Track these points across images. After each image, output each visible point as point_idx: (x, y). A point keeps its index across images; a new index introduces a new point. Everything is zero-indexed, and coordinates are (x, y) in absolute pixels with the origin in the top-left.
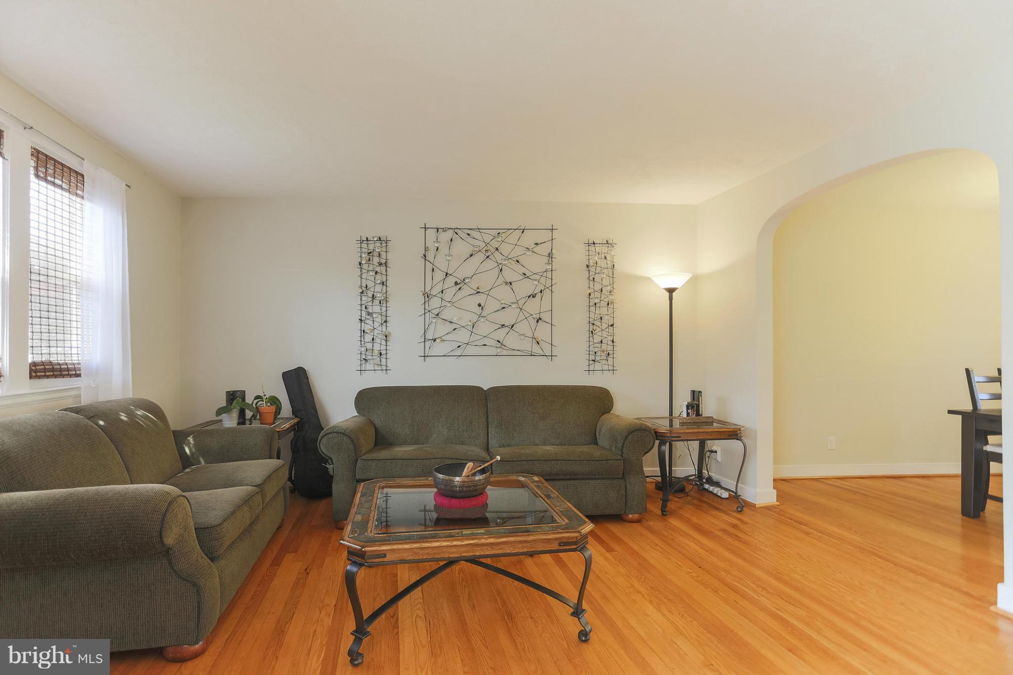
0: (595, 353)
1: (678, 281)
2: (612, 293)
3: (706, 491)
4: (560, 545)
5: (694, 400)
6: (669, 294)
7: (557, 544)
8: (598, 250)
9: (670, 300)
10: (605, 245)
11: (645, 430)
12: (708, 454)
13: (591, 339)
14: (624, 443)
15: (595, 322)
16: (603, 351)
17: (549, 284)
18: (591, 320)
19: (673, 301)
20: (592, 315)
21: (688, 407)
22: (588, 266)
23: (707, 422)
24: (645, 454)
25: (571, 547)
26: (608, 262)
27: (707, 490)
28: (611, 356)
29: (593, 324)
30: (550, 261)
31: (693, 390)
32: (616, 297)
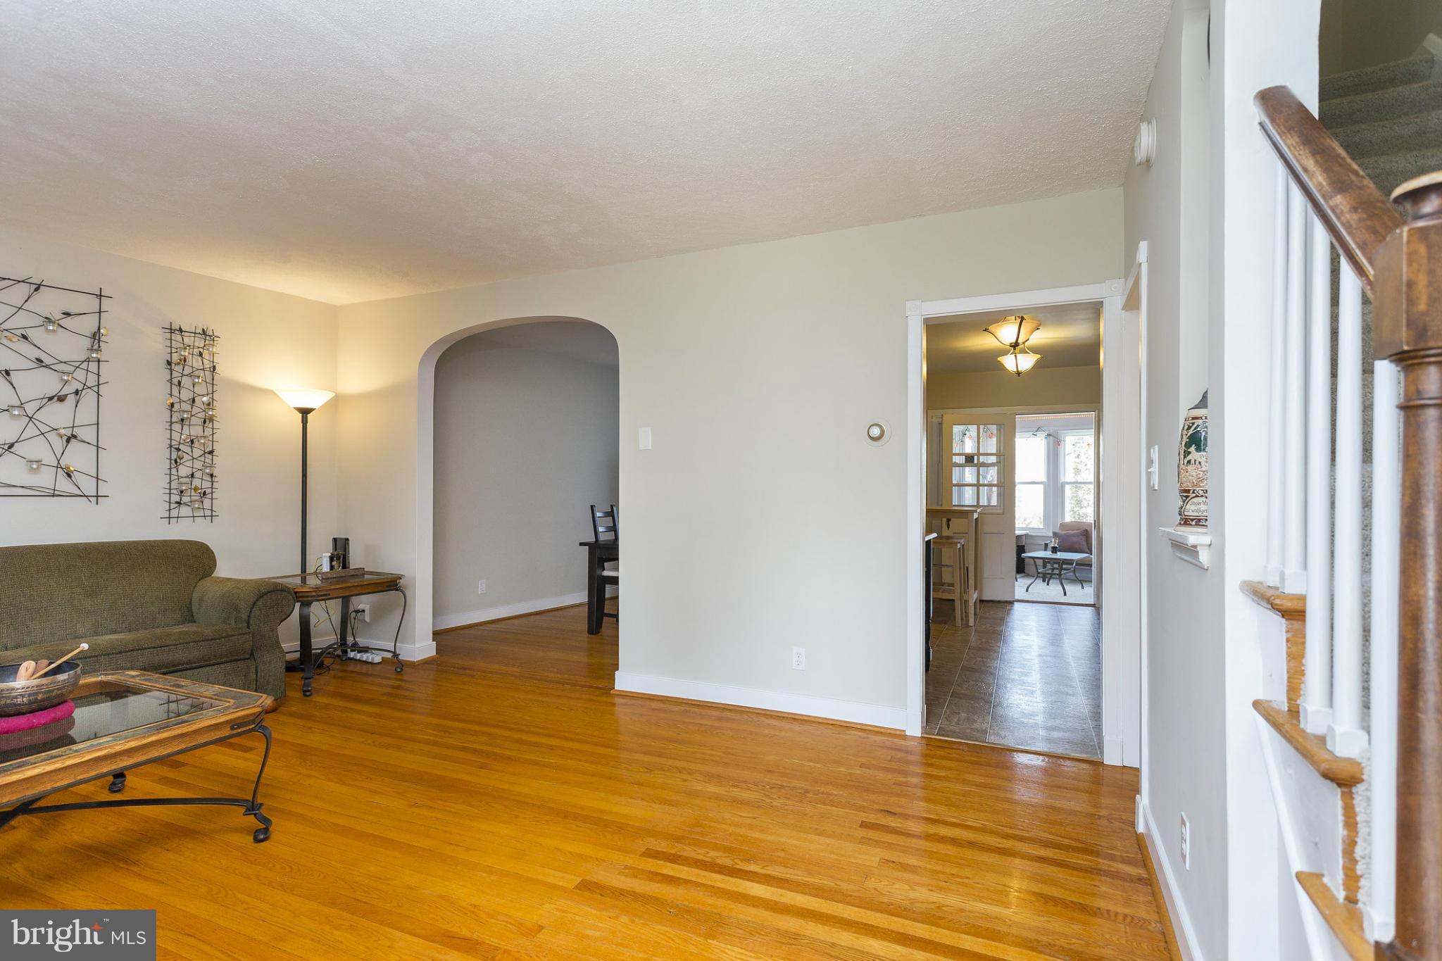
0: (182, 492)
1: (315, 399)
2: (211, 407)
3: (352, 661)
4: (232, 729)
5: (336, 550)
6: (303, 417)
7: (229, 729)
8: (187, 340)
9: (303, 422)
10: (200, 336)
11: (282, 590)
12: (353, 615)
13: (174, 471)
14: (251, 611)
15: (181, 447)
16: (194, 489)
17: (92, 381)
18: (174, 442)
19: (308, 425)
20: (176, 436)
21: (332, 559)
22: (169, 363)
23: (357, 575)
24: (282, 621)
25: (248, 728)
26: (205, 361)
27: (353, 659)
28: (209, 496)
29: (178, 450)
30: (96, 347)
31: (335, 537)
32: (219, 412)
